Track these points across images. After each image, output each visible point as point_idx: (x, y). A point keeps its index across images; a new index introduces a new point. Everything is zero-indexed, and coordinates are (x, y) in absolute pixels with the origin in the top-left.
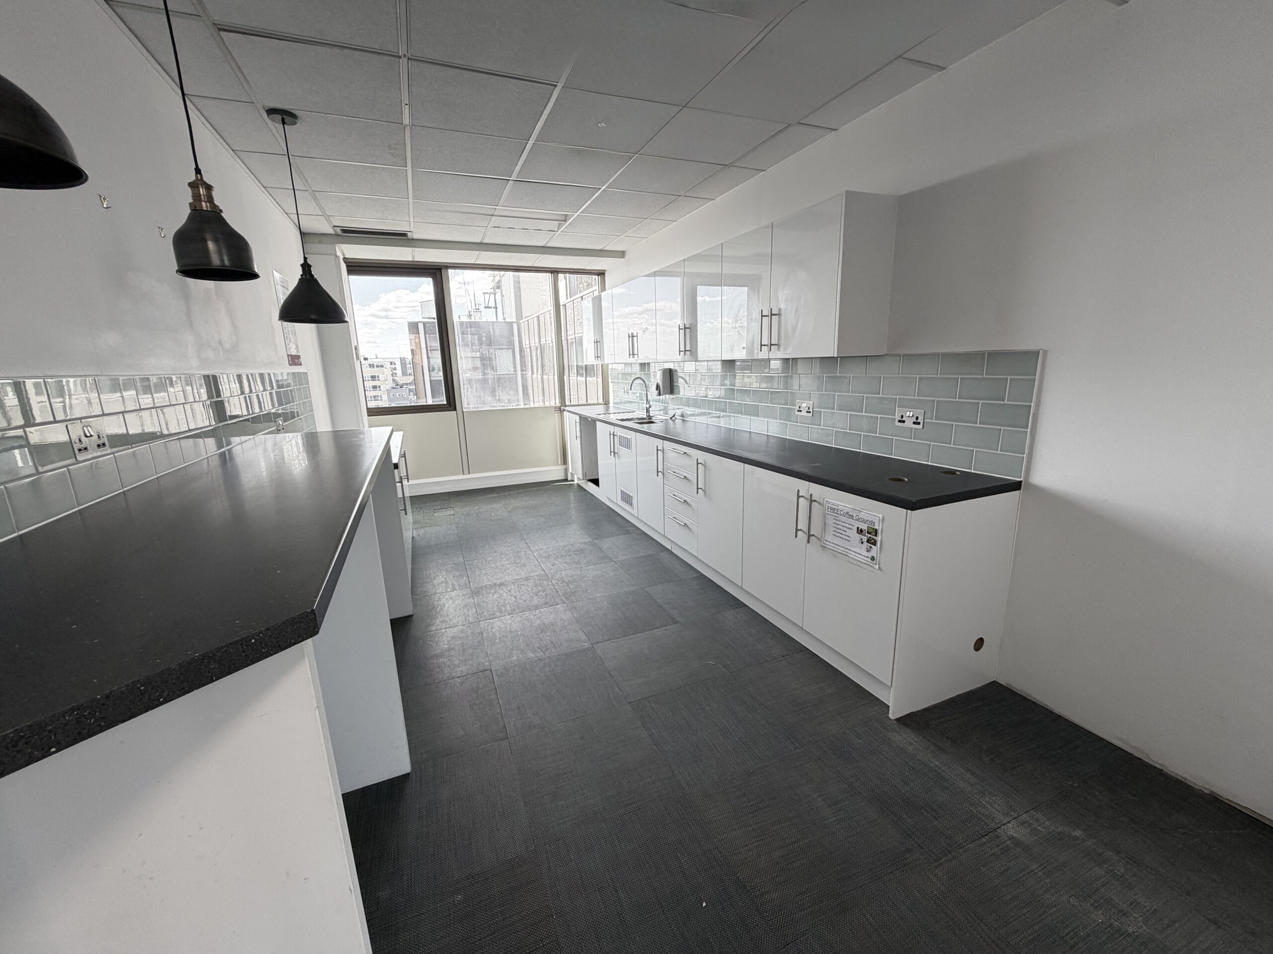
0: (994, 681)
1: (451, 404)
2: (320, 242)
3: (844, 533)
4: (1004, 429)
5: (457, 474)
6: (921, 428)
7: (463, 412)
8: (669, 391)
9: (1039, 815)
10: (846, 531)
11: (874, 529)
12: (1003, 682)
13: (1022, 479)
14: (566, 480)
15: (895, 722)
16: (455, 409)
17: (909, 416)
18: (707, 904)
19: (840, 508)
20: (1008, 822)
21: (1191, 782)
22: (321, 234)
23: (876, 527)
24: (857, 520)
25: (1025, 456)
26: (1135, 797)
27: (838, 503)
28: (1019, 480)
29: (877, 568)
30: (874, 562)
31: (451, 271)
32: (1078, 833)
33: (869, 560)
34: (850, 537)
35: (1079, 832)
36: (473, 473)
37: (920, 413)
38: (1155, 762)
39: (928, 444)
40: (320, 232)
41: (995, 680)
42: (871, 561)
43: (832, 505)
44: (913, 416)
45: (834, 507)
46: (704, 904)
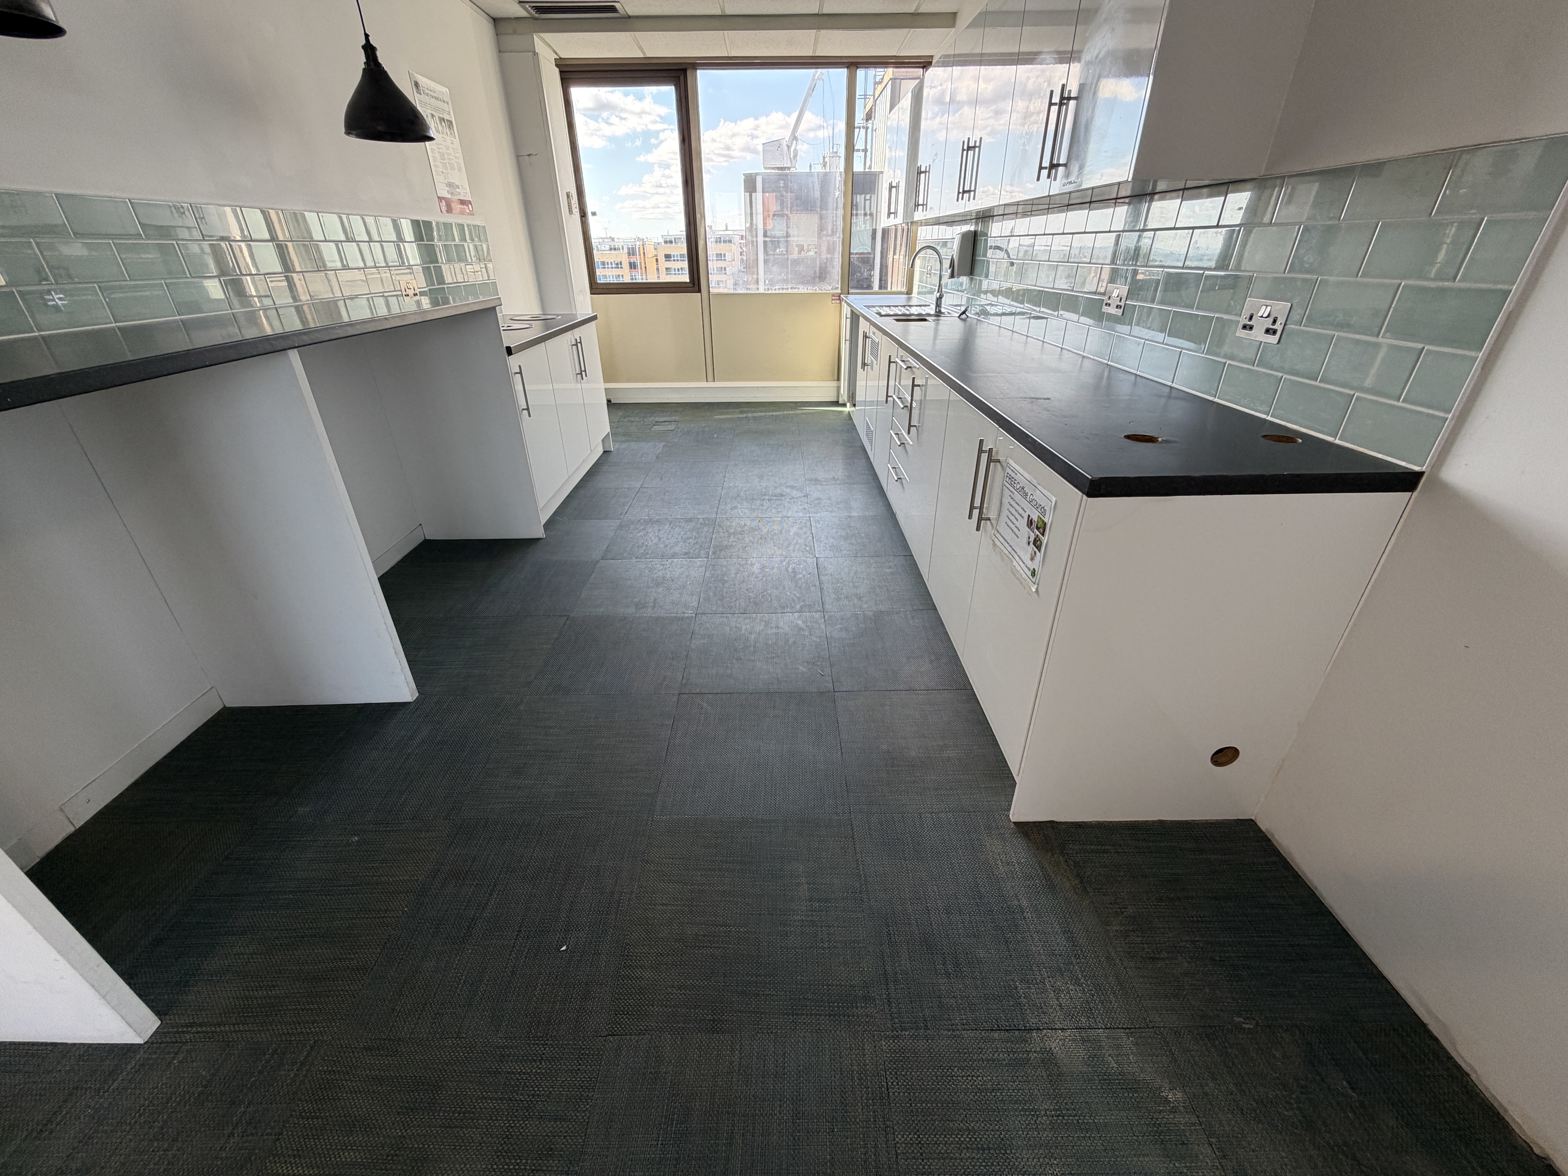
0: (1252, 820)
1: (695, 284)
2: (515, 32)
3: (1015, 521)
4: (1428, 350)
5: (698, 380)
6: (1276, 342)
7: (709, 292)
8: (968, 270)
9: (1127, 1042)
10: (1017, 520)
11: (1043, 521)
12: (1263, 825)
13: (1424, 469)
14: (836, 403)
15: (1012, 826)
16: (699, 291)
17: (1262, 317)
18: (566, 950)
19: (1018, 477)
20: (1062, 1029)
21: (1513, 1119)
22: (515, 18)
23: (1046, 520)
24: (1030, 502)
25: (1450, 416)
26: (1353, 1089)
27: (1018, 468)
28: (1417, 469)
29: (1034, 590)
30: (1034, 580)
31: (700, 73)
32: (1175, 1096)
33: (1029, 574)
34: (1019, 530)
35: (1179, 1095)
36: (720, 380)
37: (1281, 308)
38: (1460, 1055)
39: (1277, 377)
40: (513, 16)
41: (1253, 818)
42: (1031, 577)
43: (1012, 470)
44: (1268, 316)
45: (1013, 475)
46: (564, 948)
